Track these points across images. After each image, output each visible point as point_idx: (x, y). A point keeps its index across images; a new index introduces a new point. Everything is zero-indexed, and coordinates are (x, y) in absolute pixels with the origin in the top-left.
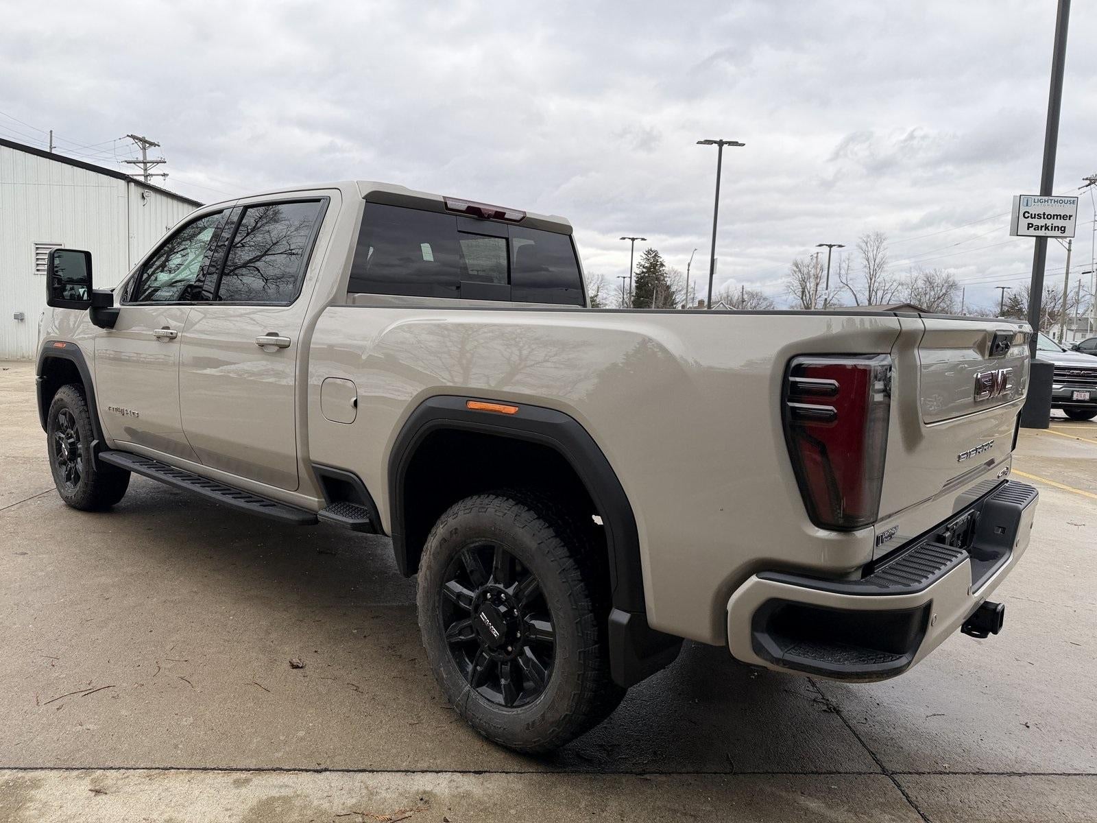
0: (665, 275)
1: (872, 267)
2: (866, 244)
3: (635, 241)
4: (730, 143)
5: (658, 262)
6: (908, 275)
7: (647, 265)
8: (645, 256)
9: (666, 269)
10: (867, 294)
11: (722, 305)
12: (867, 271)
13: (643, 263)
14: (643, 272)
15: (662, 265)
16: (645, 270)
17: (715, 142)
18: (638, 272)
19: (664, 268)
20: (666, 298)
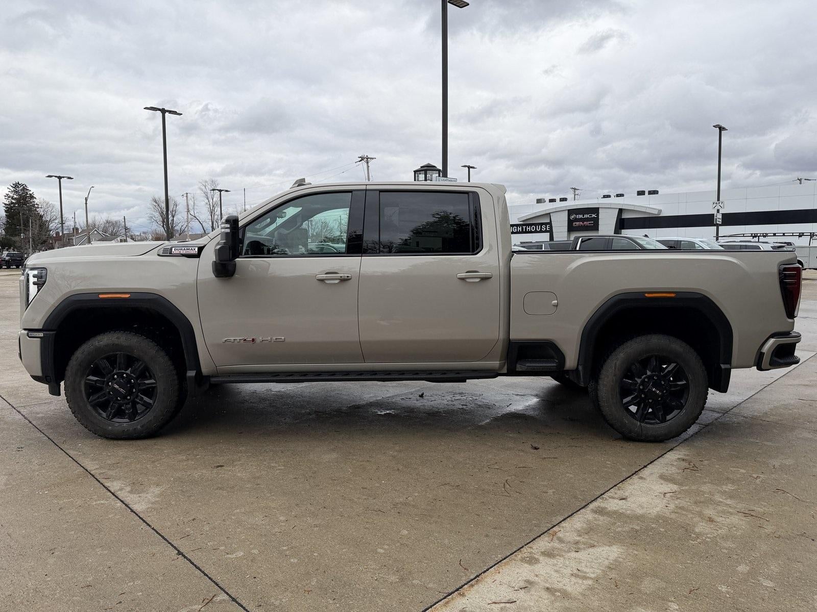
0: (36, 206)
1: (211, 204)
2: (205, 187)
3: (62, 180)
4: (170, 112)
5: (27, 194)
6: (234, 210)
7: (15, 196)
8: (12, 189)
9: (36, 201)
10: (211, 223)
11: (95, 232)
12: (209, 206)
13: (12, 195)
14: (12, 203)
15: (32, 197)
16: (14, 201)
17: (159, 110)
18: (7, 203)
19: (34, 200)
20: (40, 226)
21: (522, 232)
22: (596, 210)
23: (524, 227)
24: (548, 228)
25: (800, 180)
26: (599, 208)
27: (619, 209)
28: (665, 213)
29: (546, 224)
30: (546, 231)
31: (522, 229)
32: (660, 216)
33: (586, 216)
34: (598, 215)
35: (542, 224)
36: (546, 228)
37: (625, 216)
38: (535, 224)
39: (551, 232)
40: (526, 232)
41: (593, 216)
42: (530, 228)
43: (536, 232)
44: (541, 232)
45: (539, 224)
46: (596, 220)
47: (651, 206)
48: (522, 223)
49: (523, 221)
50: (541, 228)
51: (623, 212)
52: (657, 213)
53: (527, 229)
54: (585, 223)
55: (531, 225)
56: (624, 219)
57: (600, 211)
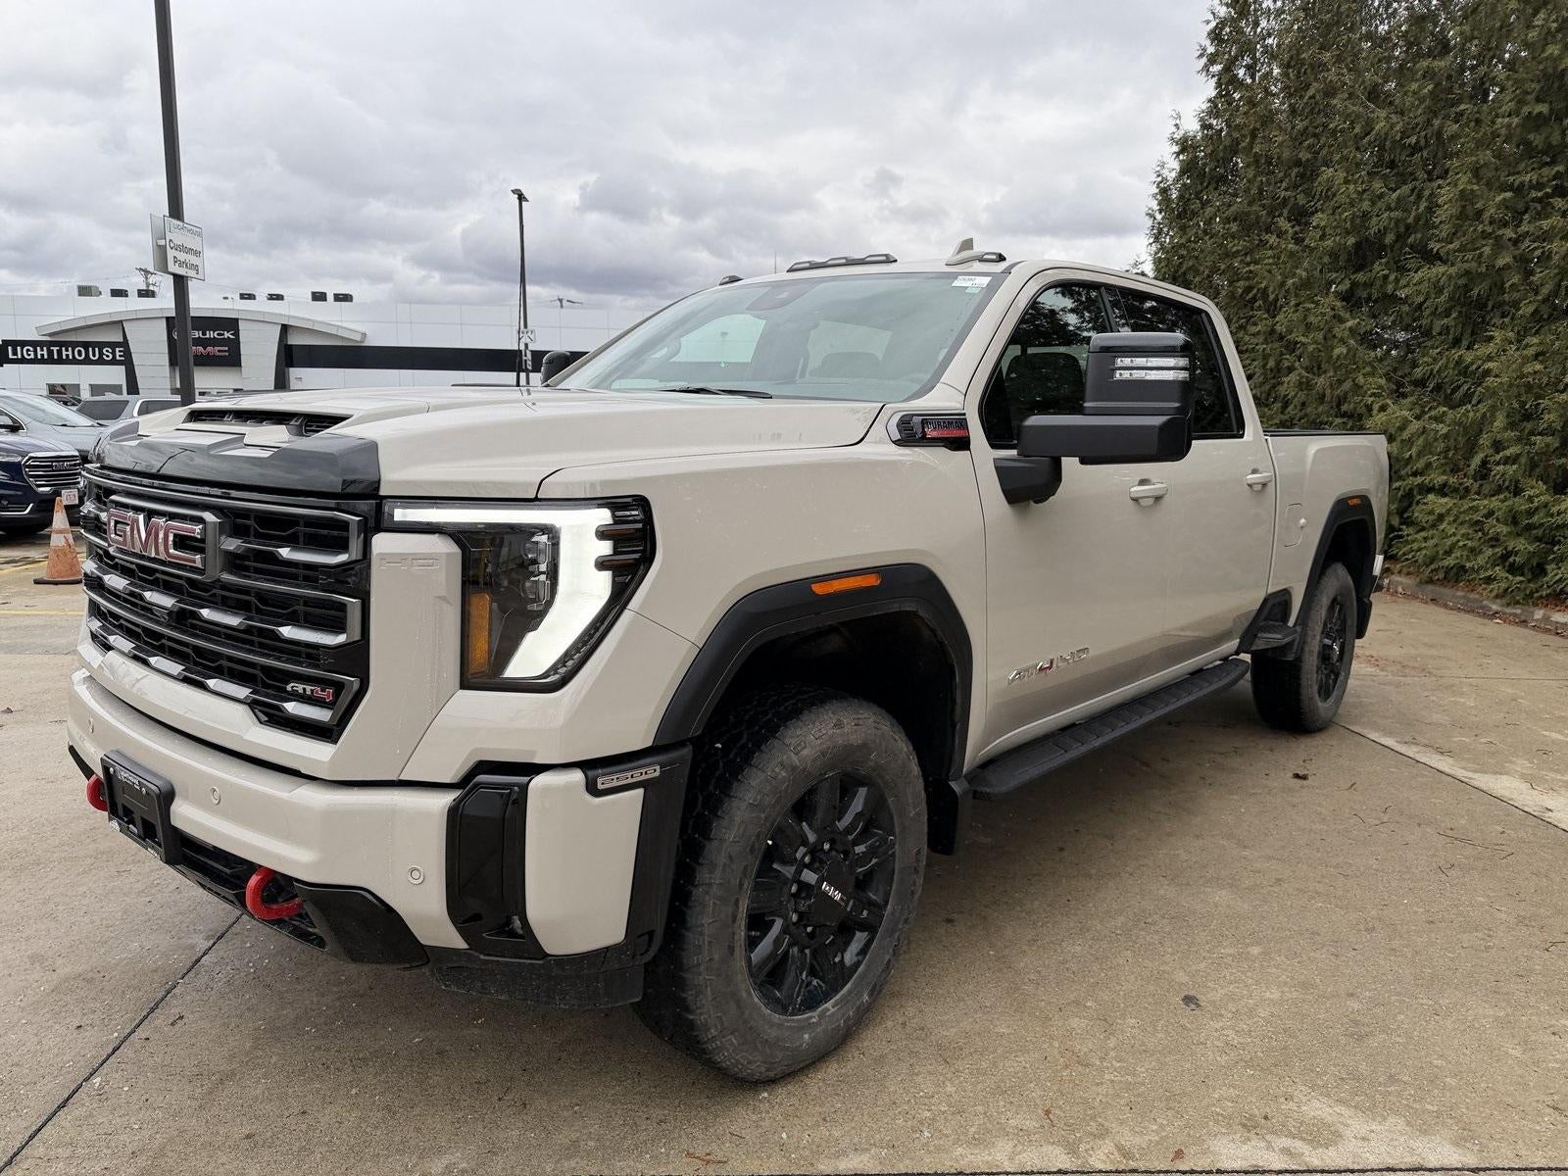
21: (50, 361)
22: (232, 324)
23: (55, 349)
24: (118, 354)
25: (561, 300)
26: (237, 320)
27: (283, 325)
28: (374, 341)
29: (113, 345)
30: (114, 362)
31: (50, 353)
32: (364, 344)
33: (210, 334)
34: (237, 334)
35: (101, 345)
36: (114, 353)
37: (294, 340)
38: (86, 345)
39: (128, 363)
40: (60, 361)
41: (227, 335)
42: (70, 353)
43: (87, 361)
44: (101, 362)
45: (94, 344)
46: (234, 346)
47: (345, 325)
48: (48, 339)
49: (50, 335)
50: (101, 353)
51: (290, 331)
52: (359, 339)
53: (64, 353)
54: (209, 349)
55: (74, 345)
56: (291, 345)
57: (242, 325)
